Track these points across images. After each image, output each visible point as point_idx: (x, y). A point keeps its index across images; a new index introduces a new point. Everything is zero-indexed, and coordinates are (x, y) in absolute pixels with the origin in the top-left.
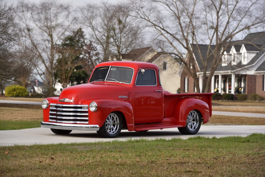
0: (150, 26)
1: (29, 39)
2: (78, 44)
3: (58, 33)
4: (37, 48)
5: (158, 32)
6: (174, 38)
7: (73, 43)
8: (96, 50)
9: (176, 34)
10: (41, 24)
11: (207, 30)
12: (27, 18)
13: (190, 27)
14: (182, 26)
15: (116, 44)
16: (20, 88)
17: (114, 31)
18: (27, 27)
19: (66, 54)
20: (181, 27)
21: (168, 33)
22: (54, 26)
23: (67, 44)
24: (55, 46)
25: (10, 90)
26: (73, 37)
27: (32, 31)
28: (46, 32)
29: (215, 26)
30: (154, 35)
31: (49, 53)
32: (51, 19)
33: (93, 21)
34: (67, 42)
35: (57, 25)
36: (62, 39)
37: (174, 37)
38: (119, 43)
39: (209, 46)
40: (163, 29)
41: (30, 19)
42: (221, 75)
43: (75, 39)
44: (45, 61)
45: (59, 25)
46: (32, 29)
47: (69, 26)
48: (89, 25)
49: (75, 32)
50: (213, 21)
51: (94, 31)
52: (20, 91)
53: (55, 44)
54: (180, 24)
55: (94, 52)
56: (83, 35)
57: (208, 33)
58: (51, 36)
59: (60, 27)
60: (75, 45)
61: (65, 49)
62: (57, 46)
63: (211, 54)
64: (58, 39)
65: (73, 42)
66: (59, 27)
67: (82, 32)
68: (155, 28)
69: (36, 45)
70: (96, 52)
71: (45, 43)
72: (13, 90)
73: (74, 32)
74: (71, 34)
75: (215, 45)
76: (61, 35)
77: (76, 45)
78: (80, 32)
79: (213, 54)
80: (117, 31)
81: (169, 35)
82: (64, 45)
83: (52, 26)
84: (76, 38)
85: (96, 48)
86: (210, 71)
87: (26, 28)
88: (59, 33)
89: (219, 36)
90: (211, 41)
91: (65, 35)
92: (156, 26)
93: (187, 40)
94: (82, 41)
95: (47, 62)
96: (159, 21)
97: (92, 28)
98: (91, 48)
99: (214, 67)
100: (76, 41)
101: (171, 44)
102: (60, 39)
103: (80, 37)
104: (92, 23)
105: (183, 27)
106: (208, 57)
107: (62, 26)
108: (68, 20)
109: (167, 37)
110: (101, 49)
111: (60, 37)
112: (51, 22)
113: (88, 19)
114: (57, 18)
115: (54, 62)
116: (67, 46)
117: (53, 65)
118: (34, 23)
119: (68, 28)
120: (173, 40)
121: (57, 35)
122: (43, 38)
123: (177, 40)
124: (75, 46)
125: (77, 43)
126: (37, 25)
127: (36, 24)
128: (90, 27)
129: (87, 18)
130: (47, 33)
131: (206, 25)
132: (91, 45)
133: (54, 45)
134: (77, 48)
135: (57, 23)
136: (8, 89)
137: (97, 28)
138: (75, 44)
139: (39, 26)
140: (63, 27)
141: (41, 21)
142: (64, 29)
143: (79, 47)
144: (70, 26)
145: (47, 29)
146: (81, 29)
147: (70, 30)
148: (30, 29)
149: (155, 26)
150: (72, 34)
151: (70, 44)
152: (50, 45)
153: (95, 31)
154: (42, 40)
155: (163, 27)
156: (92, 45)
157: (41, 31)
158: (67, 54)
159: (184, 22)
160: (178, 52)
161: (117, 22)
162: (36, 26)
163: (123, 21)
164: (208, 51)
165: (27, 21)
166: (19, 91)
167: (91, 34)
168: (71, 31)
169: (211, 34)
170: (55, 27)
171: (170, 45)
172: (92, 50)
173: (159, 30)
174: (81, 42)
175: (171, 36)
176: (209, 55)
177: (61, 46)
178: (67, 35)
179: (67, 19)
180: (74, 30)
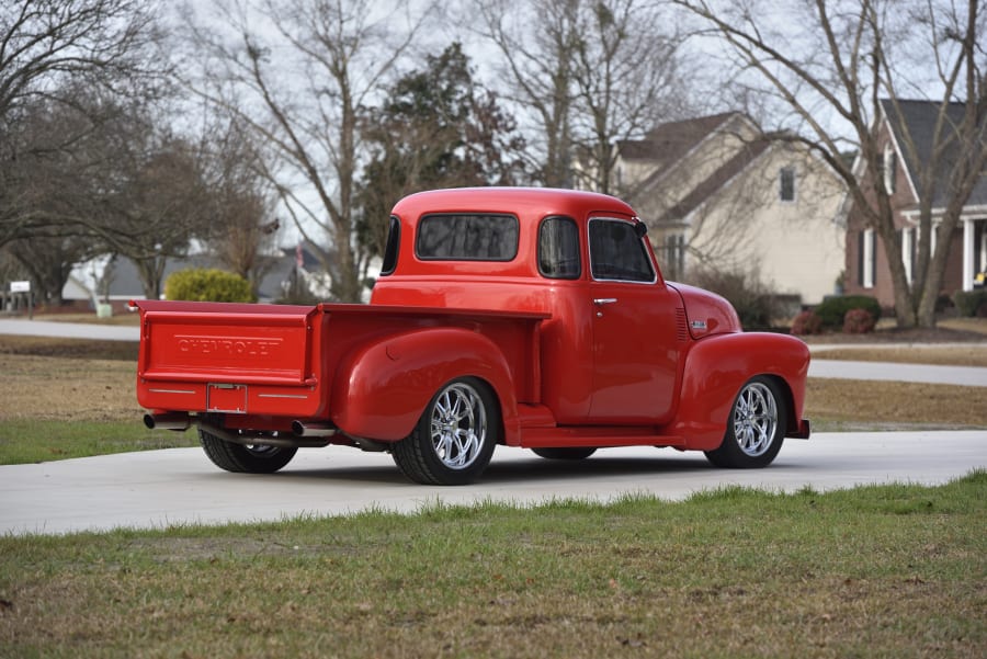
0: (708, 31)
1: (255, 88)
2: (448, 103)
3: (368, 63)
4: (288, 122)
5: (739, 54)
6: (800, 78)
7: (430, 103)
8: (513, 129)
9: (810, 61)
10: (301, 29)
11: (935, 47)
12: (249, 7)
13: (863, 34)
14: (834, 29)
15: (590, 102)
16: (222, 281)
17: (583, 53)
18: (247, 43)
19: (401, 146)
20: (831, 36)
21: (777, 57)
22: (354, 34)
23: (405, 104)
24: (357, 114)
25: (184, 285)
26: (428, 80)
27: (266, 57)
28: (321, 59)
29: (963, 28)
30: (725, 66)
31: (335, 141)
32: (339, 11)
33: (503, 15)
34: (407, 99)
35: (364, 34)
36: (384, 87)
37: (803, 74)
38: (603, 101)
39: (943, 109)
40: (759, 44)
41: (260, 11)
42: (970, 220)
43: (435, 87)
44: (320, 174)
45: (371, 34)
46: (266, 49)
47: (411, 35)
48: (487, 30)
49: (435, 59)
50: (954, 10)
51: (507, 52)
52: (224, 289)
53: (359, 106)
54: (825, 23)
55: (507, 138)
56: (469, 71)
57: (937, 54)
58: (341, 74)
59: (376, 38)
60: (438, 109)
61: (398, 126)
62: (367, 114)
63: (949, 139)
64: (371, 84)
65: (430, 98)
66: (370, 40)
67: (464, 59)
68: (729, 38)
69: (285, 111)
70: (515, 134)
71: (320, 104)
72: (195, 287)
73: (431, 59)
74: (419, 68)
75: (963, 101)
76: (382, 72)
77: (441, 107)
78: (454, 57)
79: (956, 138)
80: (595, 52)
81: (783, 66)
82: (391, 109)
83: (346, 38)
84: (439, 83)
85: (512, 118)
86: (945, 206)
87: (245, 46)
88: (372, 64)
89: (978, 66)
90: (950, 86)
91: (397, 71)
92: (732, 30)
93: (852, 86)
94: (461, 92)
95: (327, 178)
96: (742, 13)
97: (500, 44)
98: (495, 121)
99: (961, 190)
100: (438, 92)
101: (793, 101)
102: (378, 86)
103: (457, 79)
104: (499, 25)
105: (837, 35)
106: (936, 151)
107: (383, 35)
108: (407, 14)
109: (773, 73)
110: (533, 123)
111: (375, 79)
112: (342, 22)
113: (483, 8)
114: (365, 5)
115: (358, 175)
116: (405, 111)
117: (354, 188)
118: (274, 26)
119: (406, 44)
120: (798, 88)
121: (367, 70)
122: (312, 83)
123: (815, 83)
124: (435, 111)
125: (442, 103)
126: (287, 35)
127: (281, 29)
128: (494, 37)
129: (481, 4)
130: (326, 64)
131: (929, 25)
132: (492, 107)
133: (353, 112)
134: (444, 120)
135: (361, 24)
136: (175, 284)
137: (520, 39)
138: (436, 103)
139: (296, 39)
140: (389, 39)
141: (303, 16)
142: (390, 47)
143: (453, 118)
144: (416, 36)
145: (326, 48)
146: (457, 46)
147: (415, 49)
148: (259, 50)
149: (729, 32)
150: (423, 67)
151: (415, 107)
152: (339, 111)
153: (511, 54)
154: (308, 90)
155: (759, 36)
156: (498, 109)
157: (303, 55)
158: (406, 145)
159: (840, 16)
160: (821, 132)
161: (593, 19)
162: (283, 37)
163: (619, 14)
164: (939, 127)
165: (248, 19)
166: (220, 291)
167: (498, 67)
168: (421, 55)
169: (948, 60)
170: (356, 39)
171: (787, 106)
172: (496, 128)
173: (743, 48)
174: (458, 97)
175: (790, 70)
176: (940, 142)
177: (382, 115)
178: (403, 70)
179: (403, 9)
180: (429, 50)
